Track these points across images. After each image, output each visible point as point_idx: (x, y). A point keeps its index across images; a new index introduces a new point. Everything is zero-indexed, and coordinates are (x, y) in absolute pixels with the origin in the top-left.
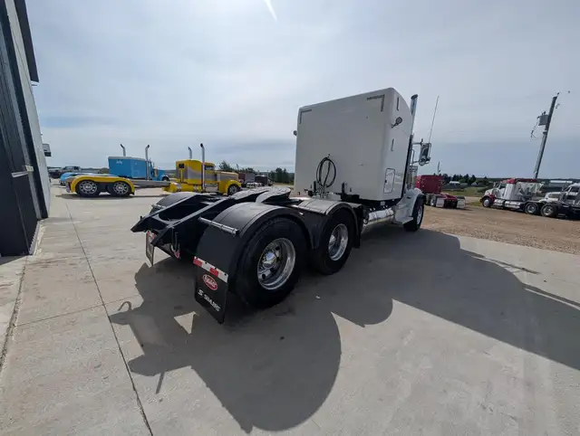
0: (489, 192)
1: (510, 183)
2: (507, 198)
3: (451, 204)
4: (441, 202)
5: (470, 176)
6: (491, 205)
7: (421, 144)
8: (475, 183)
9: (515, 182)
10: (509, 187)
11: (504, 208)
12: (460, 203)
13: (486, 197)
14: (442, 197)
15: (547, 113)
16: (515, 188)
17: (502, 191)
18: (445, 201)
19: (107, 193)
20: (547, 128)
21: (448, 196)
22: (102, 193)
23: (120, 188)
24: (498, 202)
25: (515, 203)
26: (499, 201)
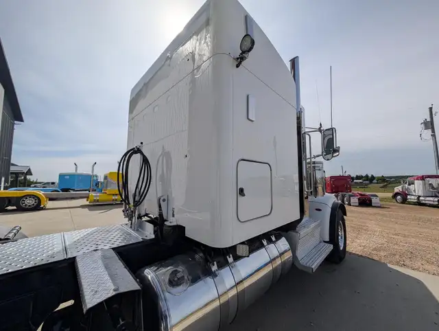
0: (398, 189)
1: (417, 179)
2: (421, 194)
3: (365, 202)
4: (355, 200)
5: (370, 176)
6: (404, 201)
7: (320, 130)
8: (375, 181)
9: (423, 178)
10: (418, 183)
11: (419, 204)
12: (374, 200)
13: (397, 194)
14: (354, 196)
15: (429, 120)
16: (425, 184)
17: (412, 187)
18: (359, 199)
19: (15, 208)
20: (433, 131)
21: (361, 195)
22: (10, 208)
23: (30, 202)
24: (411, 198)
25: (431, 199)
26: (413, 197)
